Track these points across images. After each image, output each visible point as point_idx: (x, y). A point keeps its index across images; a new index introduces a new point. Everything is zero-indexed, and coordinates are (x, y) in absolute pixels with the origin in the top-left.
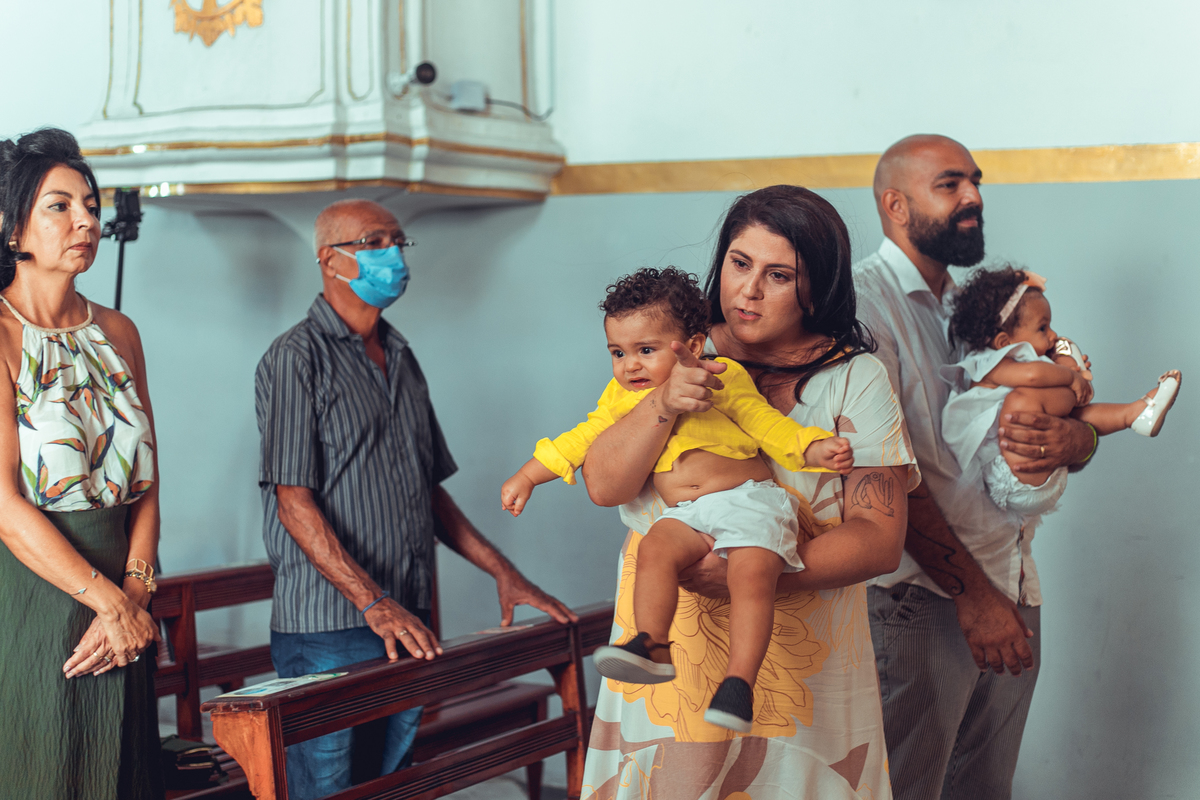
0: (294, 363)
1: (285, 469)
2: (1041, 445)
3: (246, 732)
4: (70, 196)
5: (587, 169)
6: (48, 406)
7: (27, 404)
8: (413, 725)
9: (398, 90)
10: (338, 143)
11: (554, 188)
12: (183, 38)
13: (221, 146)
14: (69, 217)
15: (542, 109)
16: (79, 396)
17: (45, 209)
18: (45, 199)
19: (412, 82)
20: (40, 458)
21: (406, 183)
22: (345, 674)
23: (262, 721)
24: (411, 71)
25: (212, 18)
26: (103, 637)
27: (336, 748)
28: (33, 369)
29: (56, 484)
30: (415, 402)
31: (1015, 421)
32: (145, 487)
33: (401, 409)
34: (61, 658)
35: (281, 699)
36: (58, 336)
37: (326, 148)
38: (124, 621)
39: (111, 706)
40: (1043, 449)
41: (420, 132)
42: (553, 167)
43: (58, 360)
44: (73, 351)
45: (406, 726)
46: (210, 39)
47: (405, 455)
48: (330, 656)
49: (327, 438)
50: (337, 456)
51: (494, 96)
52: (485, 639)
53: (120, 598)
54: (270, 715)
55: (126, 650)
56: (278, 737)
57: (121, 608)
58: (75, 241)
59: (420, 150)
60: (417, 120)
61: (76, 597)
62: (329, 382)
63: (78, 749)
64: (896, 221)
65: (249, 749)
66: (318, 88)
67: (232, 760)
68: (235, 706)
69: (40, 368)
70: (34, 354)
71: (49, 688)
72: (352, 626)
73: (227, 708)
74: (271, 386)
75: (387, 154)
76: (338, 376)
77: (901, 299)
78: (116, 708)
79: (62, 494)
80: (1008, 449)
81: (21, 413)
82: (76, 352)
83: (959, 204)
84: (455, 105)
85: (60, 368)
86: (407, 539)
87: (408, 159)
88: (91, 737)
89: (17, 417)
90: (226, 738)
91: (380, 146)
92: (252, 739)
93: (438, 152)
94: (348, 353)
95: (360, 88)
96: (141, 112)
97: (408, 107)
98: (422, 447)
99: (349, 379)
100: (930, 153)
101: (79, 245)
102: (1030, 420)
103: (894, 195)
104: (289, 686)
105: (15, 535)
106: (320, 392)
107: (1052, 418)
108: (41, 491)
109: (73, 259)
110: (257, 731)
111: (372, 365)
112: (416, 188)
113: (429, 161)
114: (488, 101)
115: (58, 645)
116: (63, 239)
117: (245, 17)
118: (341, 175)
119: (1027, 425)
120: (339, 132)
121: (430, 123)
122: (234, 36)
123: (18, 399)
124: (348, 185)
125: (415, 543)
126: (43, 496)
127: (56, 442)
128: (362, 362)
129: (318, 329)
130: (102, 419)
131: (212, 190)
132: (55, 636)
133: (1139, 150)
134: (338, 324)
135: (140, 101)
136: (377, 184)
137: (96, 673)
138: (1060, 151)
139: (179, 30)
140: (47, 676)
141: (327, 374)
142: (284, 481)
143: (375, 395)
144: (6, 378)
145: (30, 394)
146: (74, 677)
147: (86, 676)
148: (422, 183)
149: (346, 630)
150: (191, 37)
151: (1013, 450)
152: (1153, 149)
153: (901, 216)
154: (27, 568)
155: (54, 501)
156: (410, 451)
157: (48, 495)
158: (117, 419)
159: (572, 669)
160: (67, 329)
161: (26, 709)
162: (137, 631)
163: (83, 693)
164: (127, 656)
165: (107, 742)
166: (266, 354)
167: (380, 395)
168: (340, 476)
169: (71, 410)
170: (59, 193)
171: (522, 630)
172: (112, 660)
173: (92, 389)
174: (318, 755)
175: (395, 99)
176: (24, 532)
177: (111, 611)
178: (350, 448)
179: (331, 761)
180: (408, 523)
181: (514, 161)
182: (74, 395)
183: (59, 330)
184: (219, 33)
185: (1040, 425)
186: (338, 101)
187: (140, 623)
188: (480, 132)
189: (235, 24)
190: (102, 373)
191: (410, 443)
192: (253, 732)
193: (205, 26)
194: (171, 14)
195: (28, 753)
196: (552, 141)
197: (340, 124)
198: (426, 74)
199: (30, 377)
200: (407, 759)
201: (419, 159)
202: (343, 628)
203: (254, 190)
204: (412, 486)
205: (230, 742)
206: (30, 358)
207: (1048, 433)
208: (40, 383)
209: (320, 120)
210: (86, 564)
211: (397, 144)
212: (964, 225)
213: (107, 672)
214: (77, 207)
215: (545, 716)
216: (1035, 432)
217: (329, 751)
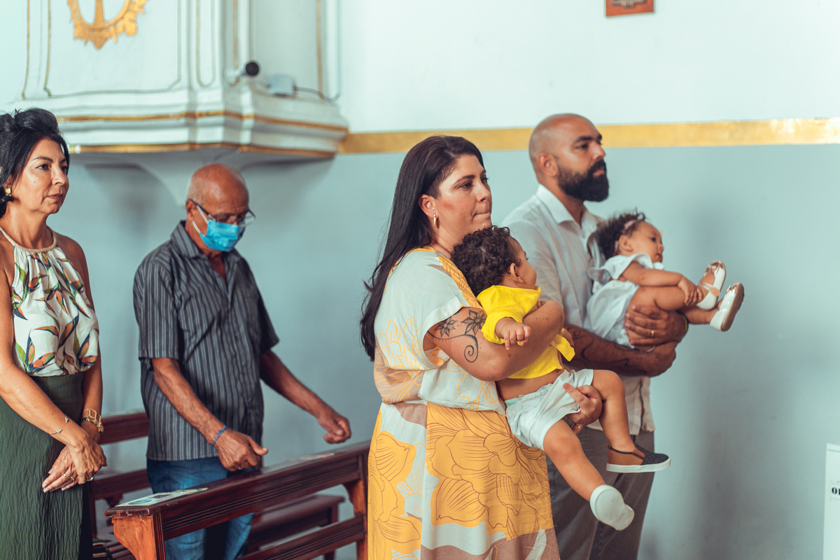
0: (159, 273)
1: (157, 347)
2: (652, 329)
3: (137, 530)
4: (51, 161)
5: (364, 136)
6: (34, 303)
7: (19, 302)
8: (248, 524)
9: (232, 80)
10: (191, 117)
11: (341, 149)
12: (80, 43)
13: (107, 119)
14: (50, 175)
15: (332, 93)
16: (53, 297)
17: (33, 168)
18: (34, 162)
19: (243, 75)
20: (30, 339)
21: (238, 146)
22: (206, 489)
23: (148, 523)
24: (242, 67)
25: (101, 30)
26: (70, 463)
27: (194, 541)
28: (23, 277)
29: (40, 358)
30: (246, 300)
31: (637, 311)
32: (92, 360)
33: (236, 305)
34: (41, 480)
35: (161, 507)
36: (36, 254)
37: (183, 121)
38: (86, 452)
39: (73, 514)
40: (653, 332)
41: (248, 110)
42: (340, 134)
43: (38, 271)
44: (47, 265)
45: (243, 526)
46: (99, 44)
47: (239, 337)
48: (189, 476)
49: (184, 326)
50: (190, 339)
51: (299, 85)
52: (302, 464)
53: (85, 436)
54: (154, 519)
55: (86, 473)
56: (160, 534)
57: (85, 443)
58: (52, 192)
59: (248, 123)
60: (245, 102)
61: (53, 436)
62: (185, 288)
63: (51, 544)
64: (549, 174)
65: (139, 543)
66: (176, 79)
67: (125, 549)
68: (130, 513)
69: (27, 276)
70: (23, 267)
71: (32, 500)
72: (204, 456)
73: (123, 514)
74: (144, 291)
75: (226, 125)
76: (191, 284)
77: (555, 227)
78: (77, 515)
79: (45, 365)
80: (630, 329)
81: (15, 308)
82: (49, 266)
83: (591, 159)
84: (272, 91)
85: (40, 277)
86: (242, 395)
87: (239, 128)
88: (60, 535)
89: (13, 310)
90: (123, 535)
91: (221, 119)
92: (142, 536)
93: (261, 123)
94: (198, 266)
95: (206, 78)
96: (50, 95)
97: (239, 92)
98: (251, 331)
99: (199, 285)
100: (567, 125)
101: (55, 195)
102: (648, 311)
103: (545, 157)
104: (167, 498)
105: (11, 392)
106: (179, 293)
107: (662, 313)
108: (29, 363)
109: (49, 205)
110: (145, 530)
111: (216, 274)
112: (245, 149)
113: (254, 130)
114: (295, 89)
115: (39, 471)
116: (44, 191)
117: (124, 29)
118: (192, 140)
119: (644, 314)
120: (191, 109)
121: (255, 104)
122: (116, 42)
123: (13, 297)
124: (197, 147)
125: (248, 399)
126: (31, 366)
127: (41, 329)
128: (208, 272)
129: (176, 249)
130: (69, 312)
131: (100, 150)
132: (37, 463)
133: (744, 125)
134: (191, 247)
135: (49, 87)
136: (218, 146)
137: (63, 489)
138: (690, 125)
139: (77, 37)
140: (31, 492)
141: (183, 282)
142: (157, 355)
143: (218, 296)
144: (5, 283)
145: (21, 295)
146: (49, 492)
147: (56, 491)
148: (249, 145)
149: (199, 459)
150: (86, 42)
151: (633, 330)
152: (754, 124)
153: (552, 171)
154: (19, 416)
155: (39, 370)
156: (242, 335)
157: (34, 366)
158: (80, 313)
159: (361, 484)
160: (42, 250)
161: (16, 516)
162: (95, 459)
163: (54, 503)
164: (86, 477)
165: (71, 539)
166: (140, 267)
167: (221, 296)
168: (193, 352)
169: (48, 306)
170: (45, 158)
171: (327, 458)
172: (75, 480)
173: (61, 291)
174: (181, 546)
175: (230, 87)
176: (18, 390)
177: (79, 445)
178: (199, 334)
179: (190, 550)
180: (241, 384)
181: (314, 130)
182: (49, 296)
183: (37, 251)
184: (106, 39)
185: (654, 316)
186: (190, 88)
187: (96, 454)
188: (288, 110)
189: (117, 34)
190: (66, 281)
191: (242, 329)
192: (143, 531)
193: (96, 34)
194: (71, 26)
195: (17, 548)
196: (339, 116)
197: (192, 104)
198: (252, 69)
199: (21, 283)
200: (245, 549)
201: (247, 129)
202: (197, 457)
203: (131, 150)
204: (244, 359)
205: (125, 538)
206: (20, 269)
207: (659, 322)
208: (28, 287)
209: (178, 101)
210: (61, 413)
211: (232, 118)
212: (597, 174)
213: (71, 488)
214: (55, 168)
215: (336, 520)
216: (650, 321)
217: (189, 543)
